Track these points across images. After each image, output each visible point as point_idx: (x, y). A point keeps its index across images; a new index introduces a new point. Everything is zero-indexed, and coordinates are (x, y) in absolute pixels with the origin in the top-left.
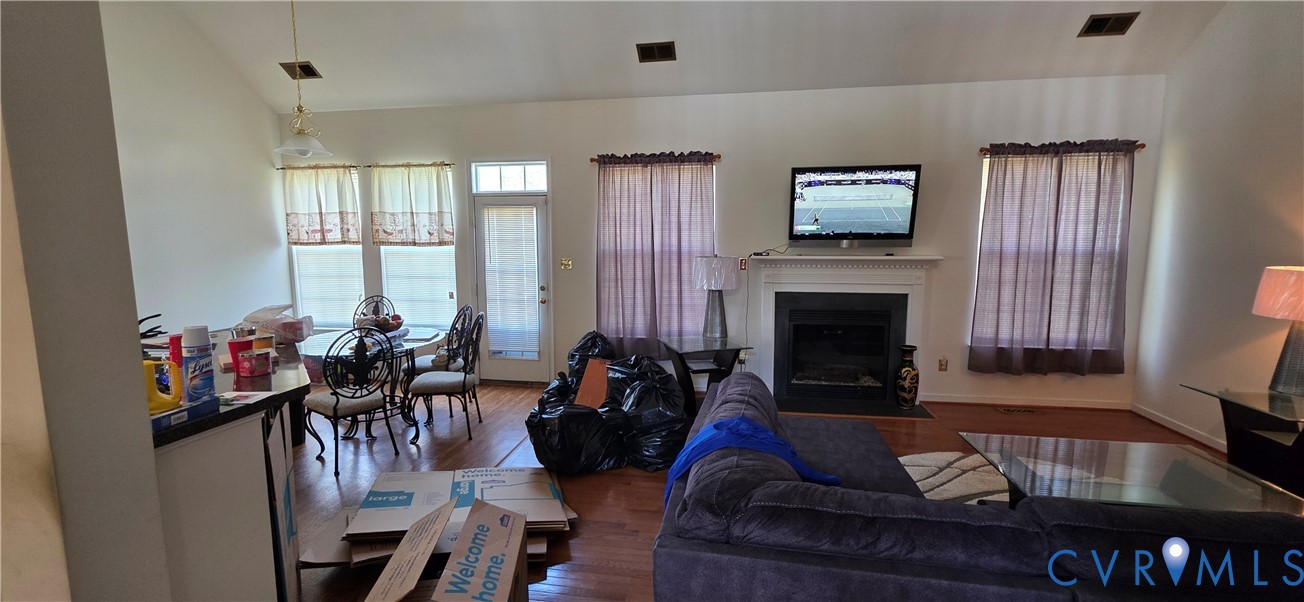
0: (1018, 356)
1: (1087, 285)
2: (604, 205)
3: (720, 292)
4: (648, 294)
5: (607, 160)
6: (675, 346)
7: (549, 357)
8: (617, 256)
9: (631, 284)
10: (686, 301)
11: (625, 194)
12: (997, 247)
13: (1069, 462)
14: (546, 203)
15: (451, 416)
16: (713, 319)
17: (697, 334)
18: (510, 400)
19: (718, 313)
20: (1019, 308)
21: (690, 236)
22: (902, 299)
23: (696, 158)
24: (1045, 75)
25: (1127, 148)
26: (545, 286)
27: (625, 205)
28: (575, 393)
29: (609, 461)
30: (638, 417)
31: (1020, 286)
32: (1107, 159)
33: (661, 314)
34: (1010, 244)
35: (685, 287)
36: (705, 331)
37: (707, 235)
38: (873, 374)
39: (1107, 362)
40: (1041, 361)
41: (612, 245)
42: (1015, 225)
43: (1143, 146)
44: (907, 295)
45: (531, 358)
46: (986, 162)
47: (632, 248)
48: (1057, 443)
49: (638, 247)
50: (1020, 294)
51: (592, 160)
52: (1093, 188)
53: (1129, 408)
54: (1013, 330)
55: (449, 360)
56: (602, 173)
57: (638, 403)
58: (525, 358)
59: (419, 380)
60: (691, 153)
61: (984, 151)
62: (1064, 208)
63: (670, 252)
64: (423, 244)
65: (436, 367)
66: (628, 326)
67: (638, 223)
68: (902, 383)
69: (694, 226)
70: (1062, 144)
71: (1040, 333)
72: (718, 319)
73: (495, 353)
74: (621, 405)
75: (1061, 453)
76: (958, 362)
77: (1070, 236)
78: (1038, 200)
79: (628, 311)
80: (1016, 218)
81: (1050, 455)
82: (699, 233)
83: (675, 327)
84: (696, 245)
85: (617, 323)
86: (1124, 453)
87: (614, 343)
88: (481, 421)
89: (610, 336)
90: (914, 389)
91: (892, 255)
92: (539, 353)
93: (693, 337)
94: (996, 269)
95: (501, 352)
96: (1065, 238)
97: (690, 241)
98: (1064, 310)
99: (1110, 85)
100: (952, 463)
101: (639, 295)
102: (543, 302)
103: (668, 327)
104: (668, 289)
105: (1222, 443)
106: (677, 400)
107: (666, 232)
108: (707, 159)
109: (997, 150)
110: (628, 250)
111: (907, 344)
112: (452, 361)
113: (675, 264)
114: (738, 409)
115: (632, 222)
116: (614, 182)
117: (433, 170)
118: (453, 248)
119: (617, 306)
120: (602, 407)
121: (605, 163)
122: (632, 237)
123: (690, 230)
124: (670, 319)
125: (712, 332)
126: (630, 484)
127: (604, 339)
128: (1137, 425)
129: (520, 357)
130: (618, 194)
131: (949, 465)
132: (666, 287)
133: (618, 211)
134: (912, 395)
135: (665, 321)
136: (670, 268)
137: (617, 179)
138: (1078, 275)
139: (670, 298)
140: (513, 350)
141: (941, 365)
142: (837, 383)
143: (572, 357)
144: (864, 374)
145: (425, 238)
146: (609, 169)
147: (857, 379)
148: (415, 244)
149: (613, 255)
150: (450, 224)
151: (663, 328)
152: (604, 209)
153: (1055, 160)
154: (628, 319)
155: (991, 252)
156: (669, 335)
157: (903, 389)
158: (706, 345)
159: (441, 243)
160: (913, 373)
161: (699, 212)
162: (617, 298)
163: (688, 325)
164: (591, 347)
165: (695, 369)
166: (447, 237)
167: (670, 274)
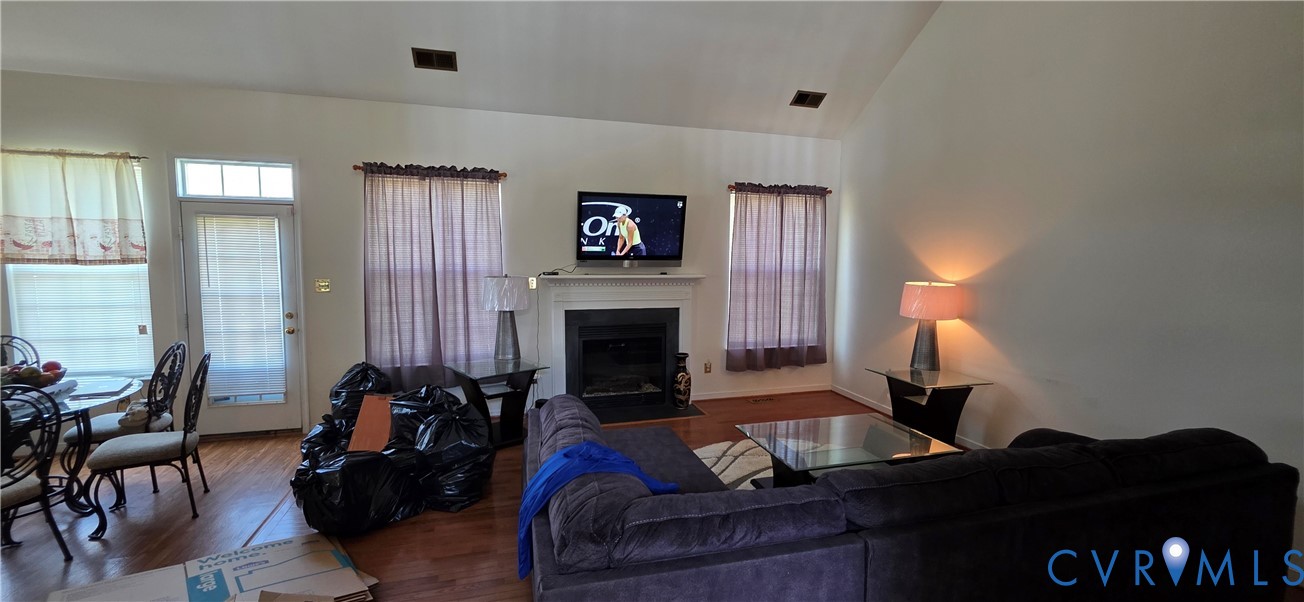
0: (761, 355)
1: (802, 295)
2: (372, 219)
3: (512, 313)
4: (430, 317)
5: (375, 169)
6: (462, 370)
7: (301, 398)
8: (390, 276)
9: (408, 308)
10: (473, 322)
11: (399, 208)
12: (743, 268)
13: (797, 436)
14: (293, 214)
15: (156, 490)
16: (504, 340)
17: (488, 357)
18: (246, 458)
19: (510, 334)
20: (760, 316)
21: (476, 255)
22: (674, 313)
23: (481, 174)
24: (769, 131)
25: (821, 192)
26: (293, 313)
27: (399, 219)
28: (348, 436)
29: (404, 509)
30: (437, 456)
31: (760, 298)
32: (810, 200)
33: (445, 338)
34: (752, 265)
35: (472, 309)
36: (497, 353)
37: (495, 254)
38: (653, 381)
39: (814, 355)
40: (778, 358)
41: (384, 265)
42: (754, 250)
43: (830, 192)
44: (678, 309)
45: (274, 401)
46: (733, 196)
47: (409, 267)
48: (788, 424)
49: (416, 266)
50: (760, 305)
51: (356, 168)
52: (803, 221)
53: (830, 388)
54: (755, 335)
55: (150, 417)
56: (368, 183)
57: (436, 438)
58: (264, 401)
59: (101, 450)
60: (475, 170)
61: (731, 188)
62: (785, 236)
63: (454, 271)
64: (92, 262)
65: (126, 428)
66: (407, 353)
67: (416, 240)
68: (679, 386)
69: (479, 245)
70: (782, 186)
71: (774, 336)
72: (510, 341)
73: (217, 400)
74: (414, 443)
75: (791, 431)
76: (719, 364)
77: (790, 259)
78: (769, 229)
79: (406, 337)
80: (755, 243)
81: (784, 432)
82: (486, 252)
83: (462, 350)
84: (483, 265)
85: (393, 351)
86: (829, 424)
87: (389, 373)
88: (207, 491)
89: (383, 366)
90: (687, 392)
91: (665, 274)
92: (285, 394)
93: (483, 361)
94: (742, 285)
95: (227, 398)
96: (787, 260)
97: (476, 260)
98: (789, 316)
99: (810, 143)
100: (725, 452)
101: (419, 319)
102: (291, 332)
103: (454, 352)
104: (451, 313)
105: (888, 408)
106: (480, 430)
107: (449, 251)
108: (493, 176)
109: (740, 188)
110: (404, 270)
111: (680, 351)
112: (154, 418)
113: (460, 285)
114: (576, 434)
115: (408, 239)
116: (384, 194)
117: (110, 164)
118: (144, 267)
119: (391, 332)
120: (387, 449)
121: (372, 172)
122: (409, 255)
123: (476, 248)
124: (455, 342)
125: (504, 354)
126: (432, 530)
127: (376, 371)
128: (834, 402)
129: (257, 402)
130: (390, 207)
131: (724, 454)
132: (450, 309)
133: (390, 226)
134: (686, 397)
135: (450, 346)
136: (454, 289)
137: (389, 190)
138: (796, 289)
139: (455, 320)
140: (247, 394)
141: (706, 368)
142: (623, 393)
143: (336, 394)
144: (646, 383)
145: (95, 252)
146: (378, 179)
147: (640, 387)
148: (76, 261)
149: (385, 275)
150: (139, 235)
151: (448, 353)
152: (372, 223)
153: (779, 198)
154: (407, 346)
155: (739, 271)
156: (455, 360)
157: (679, 392)
158: (497, 368)
159: (124, 261)
160: (687, 377)
161: (485, 231)
162: (391, 323)
163: (477, 348)
164: (361, 382)
165: (490, 393)
166: (135, 253)
167: (455, 296)
